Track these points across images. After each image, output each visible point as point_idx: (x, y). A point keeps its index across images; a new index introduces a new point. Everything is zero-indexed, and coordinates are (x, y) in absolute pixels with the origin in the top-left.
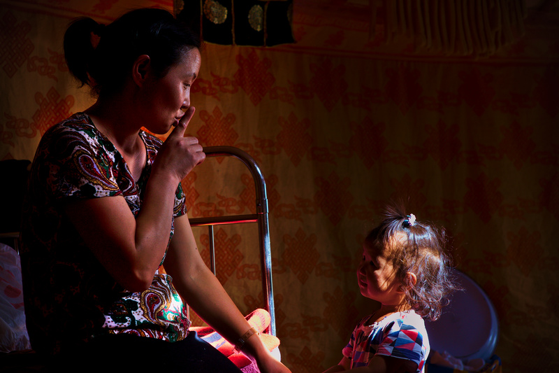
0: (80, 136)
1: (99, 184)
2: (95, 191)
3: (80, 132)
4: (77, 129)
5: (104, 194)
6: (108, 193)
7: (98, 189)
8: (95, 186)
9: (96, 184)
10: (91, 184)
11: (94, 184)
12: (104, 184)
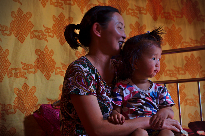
0: (80, 67)
1: (82, 89)
2: (80, 92)
3: (80, 66)
4: (79, 65)
5: (84, 94)
6: (86, 94)
7: (82, 91)
9: (81, 89)
12: (85, 89)
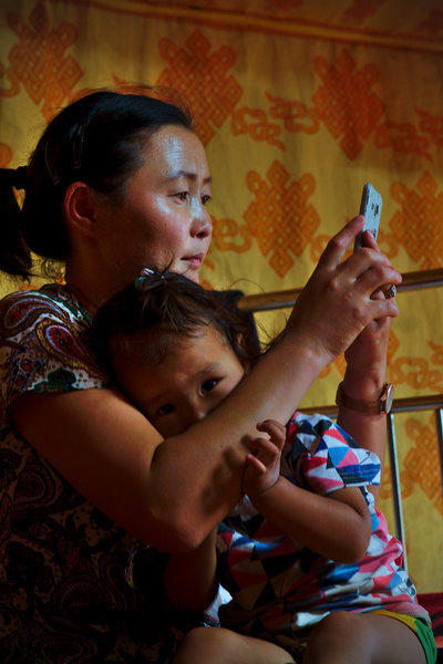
2: (74, 380)
5: (91, 384)
8: (74, 371)
10: (68, 369)
11: (72, 367)
12: (90, 369)
